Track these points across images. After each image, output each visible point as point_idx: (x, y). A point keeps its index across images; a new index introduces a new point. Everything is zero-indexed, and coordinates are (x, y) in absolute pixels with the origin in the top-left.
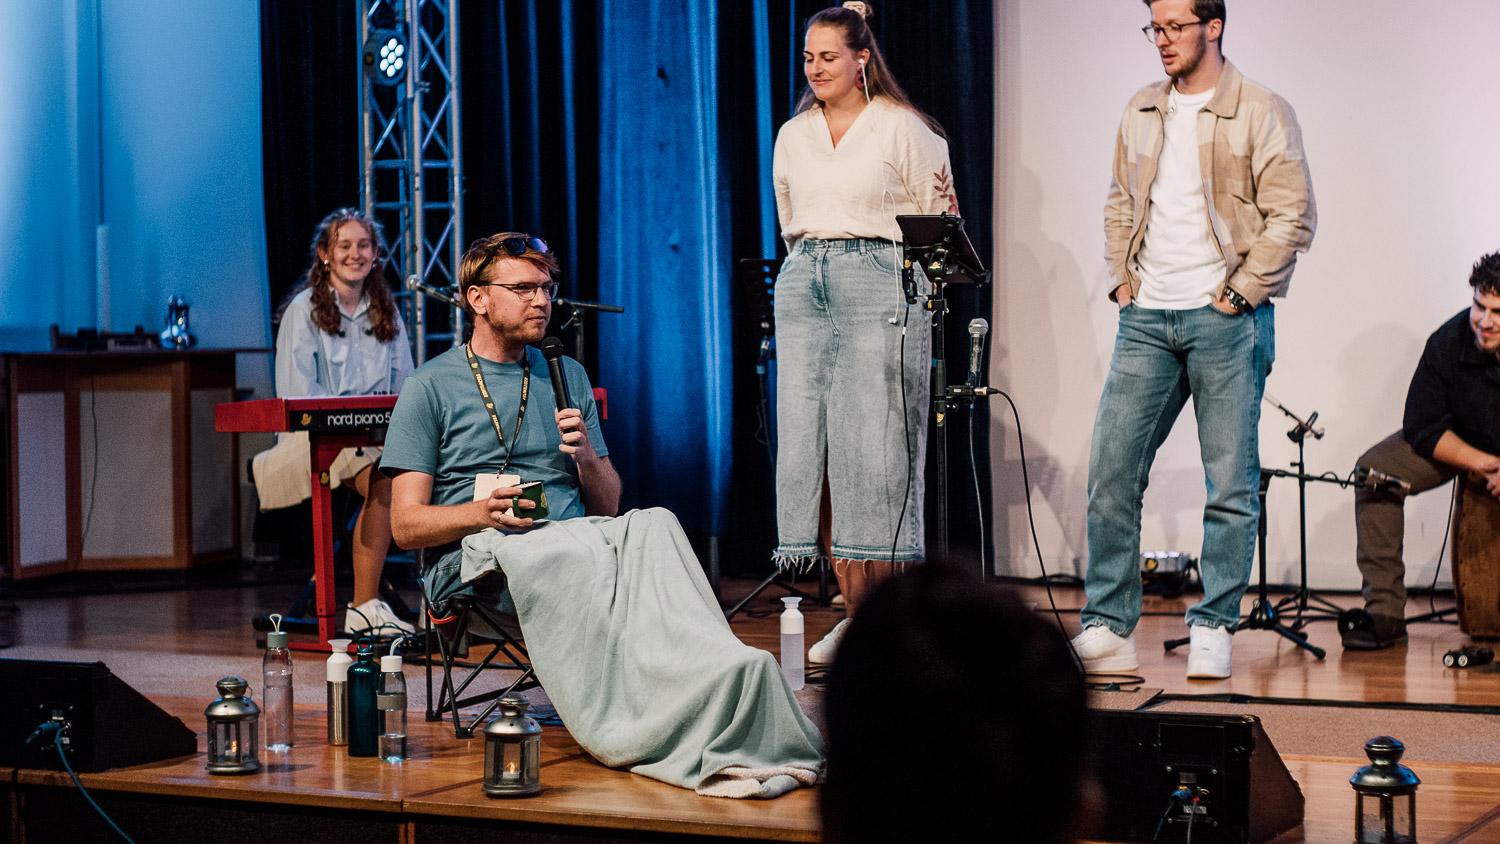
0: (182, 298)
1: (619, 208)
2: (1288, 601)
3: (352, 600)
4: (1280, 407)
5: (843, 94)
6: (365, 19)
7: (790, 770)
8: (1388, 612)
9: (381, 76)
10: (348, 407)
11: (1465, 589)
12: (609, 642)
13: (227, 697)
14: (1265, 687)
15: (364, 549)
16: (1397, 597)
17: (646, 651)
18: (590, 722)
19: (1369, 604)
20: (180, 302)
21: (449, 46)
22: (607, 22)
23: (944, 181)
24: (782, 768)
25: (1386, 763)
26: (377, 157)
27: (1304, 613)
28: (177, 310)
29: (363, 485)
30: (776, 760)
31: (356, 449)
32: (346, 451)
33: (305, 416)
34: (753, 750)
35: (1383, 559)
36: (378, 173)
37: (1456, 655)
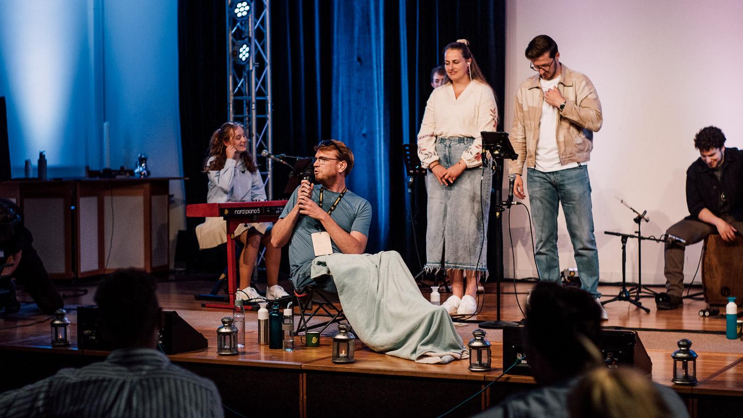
0: (144, 155)
1: (340, 118)
2: (633, 289)
3: (239, 287)
4: (631, 208)
5: (461, 78)
6: (230, 35)
7: (451, 353)
8: (676, 294)
9: (240, 61)
10: (243, 206)
11: (707, 284)
12: (377, 303)
13: (226, 325)
14: (624, 324)
15: (244, 265)
16: (680, 288)
17: (392, 307)
18: (369, 334)
19: (668, 291)
20: (143, 156)
21: (267, 47)
22: (335, 36)
23: (494, 113)
24: (448, 353)
25: (685, 349)
26: (235, 95)
27: (640, 294)
28: (142, 160)
29: (244, 239)
30: (445, 349)
31: (244, 224)
32: (240, 225)
33: (226, 210)
34: (437, 345)
35: (675, 272)
36: (235, 101)
37: (704, 312)
